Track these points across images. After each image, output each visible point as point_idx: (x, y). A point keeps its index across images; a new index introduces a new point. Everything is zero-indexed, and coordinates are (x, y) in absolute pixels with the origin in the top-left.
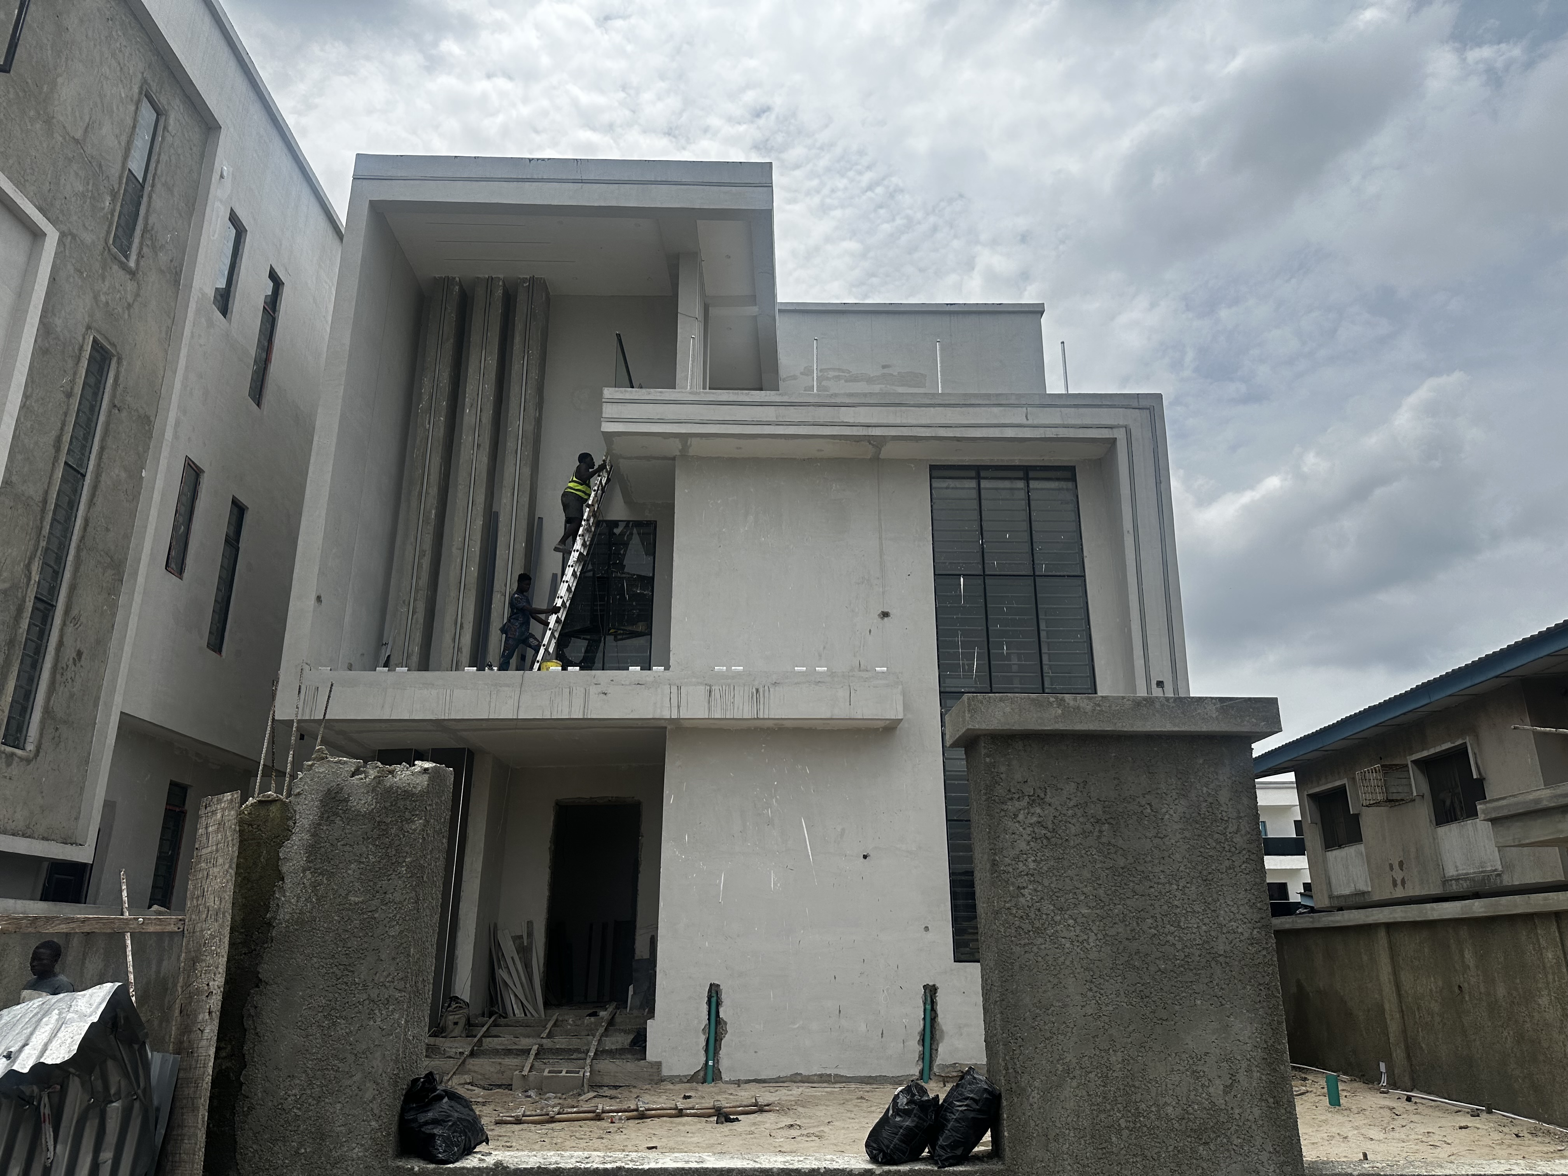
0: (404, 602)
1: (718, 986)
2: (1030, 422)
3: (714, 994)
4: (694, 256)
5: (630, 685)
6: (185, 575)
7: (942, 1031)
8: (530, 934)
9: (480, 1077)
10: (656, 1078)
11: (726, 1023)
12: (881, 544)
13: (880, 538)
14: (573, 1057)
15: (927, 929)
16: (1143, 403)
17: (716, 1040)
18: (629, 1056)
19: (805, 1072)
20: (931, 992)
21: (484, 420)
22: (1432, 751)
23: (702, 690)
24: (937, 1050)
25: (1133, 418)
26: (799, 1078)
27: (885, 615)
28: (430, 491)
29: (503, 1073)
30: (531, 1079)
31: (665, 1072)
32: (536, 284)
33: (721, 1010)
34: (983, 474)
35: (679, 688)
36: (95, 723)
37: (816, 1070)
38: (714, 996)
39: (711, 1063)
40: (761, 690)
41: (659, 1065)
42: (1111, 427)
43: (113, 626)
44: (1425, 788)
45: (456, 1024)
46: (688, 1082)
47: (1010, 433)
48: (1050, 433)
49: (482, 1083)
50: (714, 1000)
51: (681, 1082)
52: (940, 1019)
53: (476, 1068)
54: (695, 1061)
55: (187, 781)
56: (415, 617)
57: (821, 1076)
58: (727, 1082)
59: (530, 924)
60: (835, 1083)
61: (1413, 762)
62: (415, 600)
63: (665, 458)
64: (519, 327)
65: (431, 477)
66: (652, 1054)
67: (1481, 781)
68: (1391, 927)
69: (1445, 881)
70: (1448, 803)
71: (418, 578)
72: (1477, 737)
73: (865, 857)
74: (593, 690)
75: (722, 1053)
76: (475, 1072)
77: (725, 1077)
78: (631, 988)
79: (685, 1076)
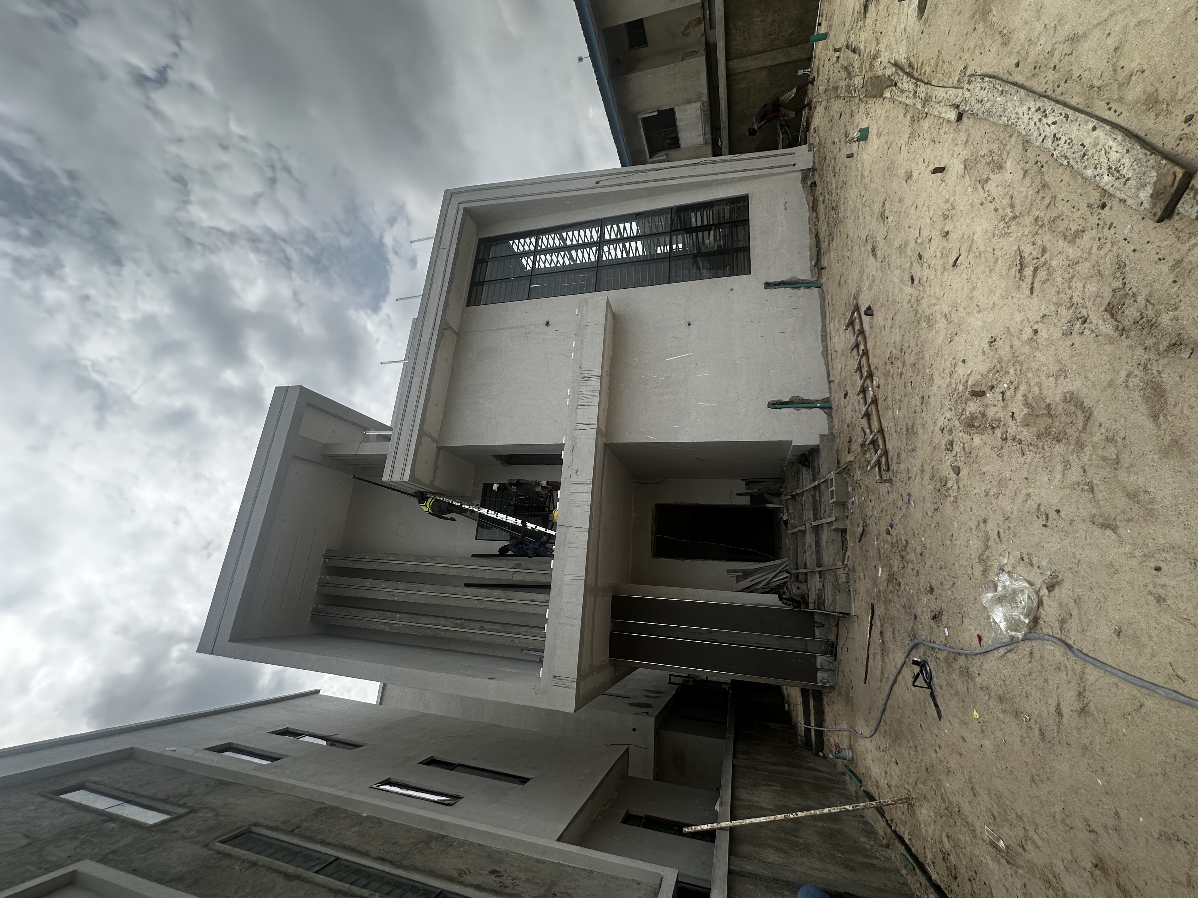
0: (512, 641)
1: (769, 403)
2: (448, 247)
3: (774, 406)
4: (326, 446)
5: (573, 455)
6: (461, 795)
7: (792, 278)
8: (736, 571)
9: (837, 557)
10: (830, 437)
11: (793, 397)
12: (506, 329)
13: (503, 329)
14: (818, 499)
15: (732, 290)
16: (448, 197)
17: (803, 403)
18: (816, 463)
19: (821, 349)
20: (768, 285)
21: (403, 587)
22: (646, 148)
23: (580, 411)
24: (803, 280)
25: (455, 201)
26: (825, 353)
27: (548, 324)
28: (442, 623)
29: (833, 540)
30: (837, 515)
31: (826, 432)
32: (328, 555)
33: (785, 400)
34: (476, 280)
35: (578, 425)
36: (559, 863)
37: (819, 344)
38: (775, 405)
39: (818, 405)
40: (584, 375)
41: (822, 436)
42: (458, 210)
43: (480, 845)
44: (663, 153)
45: (798, 588)
46: (832, 417)
47: (452, 256)
48: (456, 237)
49: (841, 555)
50: (778, 406)
51: (832, 422)
52: (784, 279)
53: (832, 559)
54: (818, 417)
55: (623, 813)
56: (522, 633)
57: (822, 341)
58: (831, 394)
59: (729, 571)
60: (826, 332)
61: (650, 158)
62: (511, 633)
63: (438, 454)
64: (351, 565)
65: (434, 622)
66: (814, 441)
67: (659, 111)
68: (727, 59)
69: (706, 143)
70: (669, 141)
71: (497, 631)
72: (638, 113)
73: (689, 325)
74: (574, 479)
75: (812, 398)
76: (834, 560)
77: (827, 395)
78: (768, 505)
79: (828, 420)
